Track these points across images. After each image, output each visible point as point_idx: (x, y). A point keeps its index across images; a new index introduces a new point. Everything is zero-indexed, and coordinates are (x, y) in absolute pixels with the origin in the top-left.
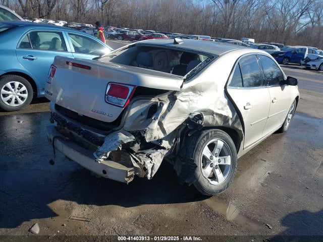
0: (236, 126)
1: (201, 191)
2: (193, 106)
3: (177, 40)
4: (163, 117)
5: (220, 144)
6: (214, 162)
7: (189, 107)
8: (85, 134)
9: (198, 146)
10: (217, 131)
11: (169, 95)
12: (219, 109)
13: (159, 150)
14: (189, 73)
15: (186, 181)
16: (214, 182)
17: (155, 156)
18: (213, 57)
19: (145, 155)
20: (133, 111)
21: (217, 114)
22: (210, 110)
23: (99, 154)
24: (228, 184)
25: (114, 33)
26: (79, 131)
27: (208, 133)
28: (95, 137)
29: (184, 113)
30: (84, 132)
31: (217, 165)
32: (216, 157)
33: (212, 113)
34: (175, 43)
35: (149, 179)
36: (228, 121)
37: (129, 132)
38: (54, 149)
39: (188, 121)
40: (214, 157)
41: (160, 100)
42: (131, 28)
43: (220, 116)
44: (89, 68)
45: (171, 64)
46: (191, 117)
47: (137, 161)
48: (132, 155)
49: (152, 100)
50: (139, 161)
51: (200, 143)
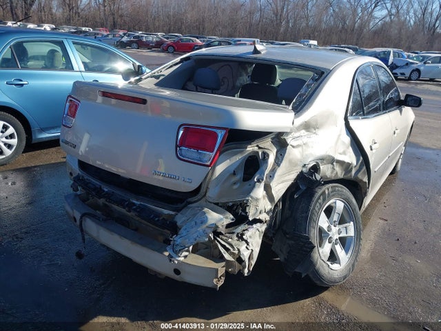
0: (360, 176)
1: (318, 282)
2: (307, 153)
3: (259, 47)
4: (271, 177)
5: (340, 206)
6: (333, 235)
7: (302, 156)
8: (141, 211)
9: (313, 213)
10: (335, 186)
11: (272, 139)
12: (340, 154)
13: (254, 226)
14: (294, 100)
15: (296, 270)
16: (335, 266)
17: (250, 237)
18: (323, 73)
19: (235, 235)
20: (220, 169)
21: (338, 162)
22: (329, 156)
23: (178, 248)
24: (353, 265)
25: (125, 39)
26: (130, 206)
27: (324, 192)
28: (158, 215)
29: (296, 165)
30: (139, 206)
31: (337, 239)
32: (335, 226)
33: (332, 161)
34: (256, 51)
35: (246, 275)
36: (351, 170)
37: (217, 204)
38: (82, 234)
39: (301, 176)
40: (332, 227)
41: (260, 148)
42: (148, 30)
43: (341, 163)
44: (144, 102)
45: (238, 84)
46: (304, 170)
47: (227, 250)
48: (218, 239)
49: (248, 149)
50: (232, 249)
51: (314, 209)
